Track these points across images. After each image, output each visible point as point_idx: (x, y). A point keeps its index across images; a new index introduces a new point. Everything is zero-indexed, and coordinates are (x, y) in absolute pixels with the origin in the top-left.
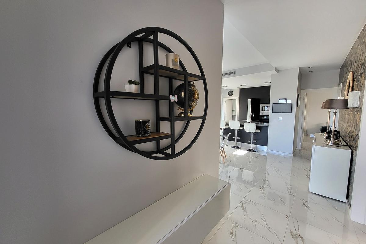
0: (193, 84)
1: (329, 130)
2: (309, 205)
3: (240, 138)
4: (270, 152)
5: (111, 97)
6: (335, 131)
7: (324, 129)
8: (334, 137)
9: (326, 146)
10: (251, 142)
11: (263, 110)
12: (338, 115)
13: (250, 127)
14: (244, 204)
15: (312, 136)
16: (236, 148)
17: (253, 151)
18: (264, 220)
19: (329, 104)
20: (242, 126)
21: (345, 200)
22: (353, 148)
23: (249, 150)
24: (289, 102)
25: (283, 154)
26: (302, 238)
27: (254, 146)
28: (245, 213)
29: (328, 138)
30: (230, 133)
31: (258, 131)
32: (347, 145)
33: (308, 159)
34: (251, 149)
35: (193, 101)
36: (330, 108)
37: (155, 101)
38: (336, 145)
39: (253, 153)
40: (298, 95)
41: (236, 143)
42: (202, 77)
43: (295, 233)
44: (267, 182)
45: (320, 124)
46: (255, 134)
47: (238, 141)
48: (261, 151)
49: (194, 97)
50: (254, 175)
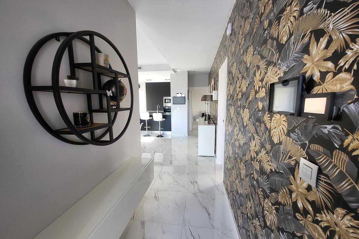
0: (120, 80)
1: (205, 115)
2: (199, 163)
3: (150, 127)
4: (173, 135)
5: (60, 91)
6: (208, 115)
7: (203, 115)
8: (208, 119)
9: (205, 124)
10: (160, 129)
11: (165, 102)
12: (209, 104)
13: (158, 117)
14: (161, 176)
15: (197, 120)
16: (148, 136)
17: (162, 136)
18: (176, 181)
19: (205, 98)
20: (151, 116)
21: (214, 155)
22: (216, 124)
23: (158, 136)
24: (183, 96)
25: (181, 135)
26: (196, 182)
27: (162, 132)
28: (163, 181)
29: (205, 120)
30: (143, 123)
31: (164, 119)
32: (214, 123)
33: (196, 136)
34: (160, 135)
35: (123, 95)
36: (205, 101)
37: (86, 95)
38: (209, 123)
39: (162, 138)
40: (188, 91)
41: (146, 132)
42: (128, 75)
43: (192, 181)
44: (174, 156)
45: (201, 112)
46: (162, 122)
47: (149, 130)
48: (167, 136)
49: (124, 92)
50: (163, 155)
